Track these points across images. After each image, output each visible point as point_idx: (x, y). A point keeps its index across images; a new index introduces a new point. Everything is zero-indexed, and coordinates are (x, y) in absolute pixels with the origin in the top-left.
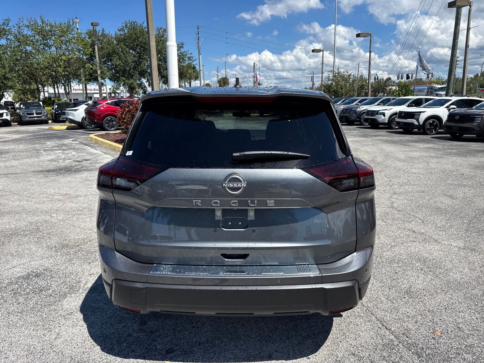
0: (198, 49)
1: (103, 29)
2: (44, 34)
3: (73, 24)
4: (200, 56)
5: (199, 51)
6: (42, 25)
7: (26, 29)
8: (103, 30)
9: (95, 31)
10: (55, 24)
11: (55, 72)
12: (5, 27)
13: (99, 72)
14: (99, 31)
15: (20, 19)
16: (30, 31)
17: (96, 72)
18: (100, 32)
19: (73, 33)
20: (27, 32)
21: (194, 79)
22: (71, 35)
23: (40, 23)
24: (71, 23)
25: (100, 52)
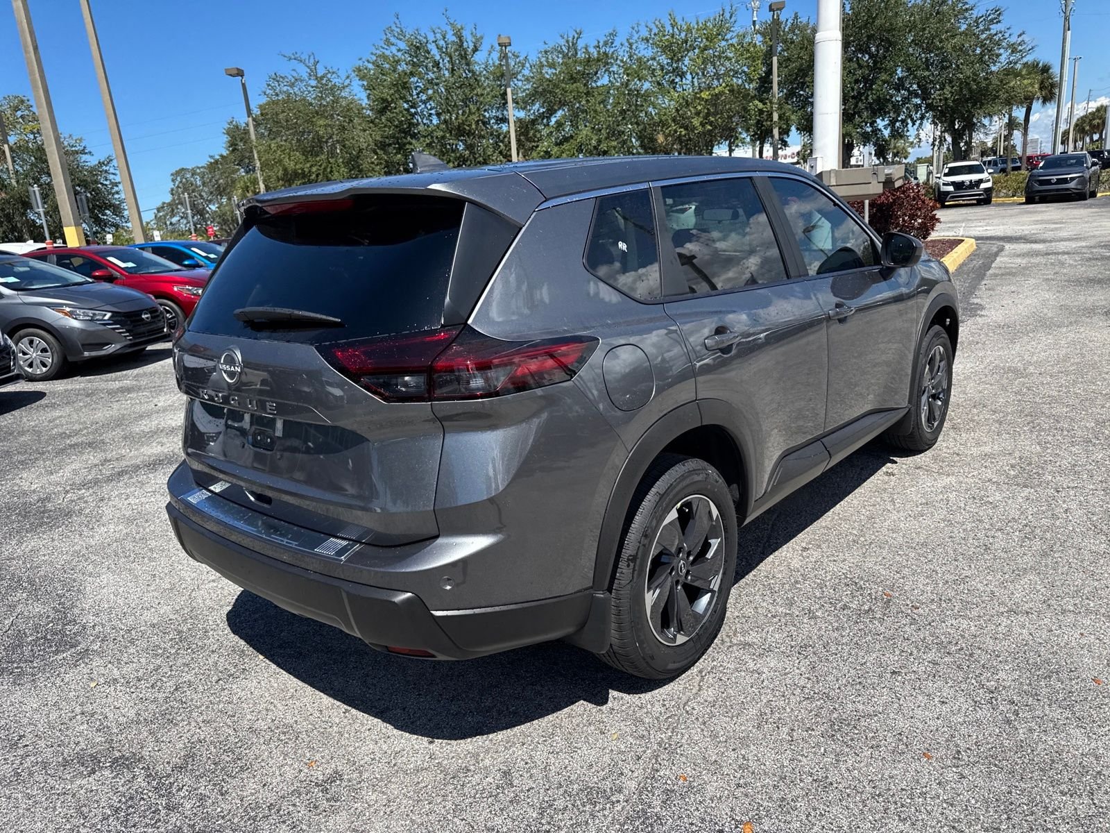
0: (1063, 14)
1: (796, 13)
2: (674, 50)
3: (731, 18)
4: (1069, 33)
5: (1067, 19)
6: (671, 31)
7: (642, 46)
8: (796, 17)
9: (776, 22)
10: (697, 23)
11: (686, 129)
12: (607, 50)
13: (776, 117)
14: (787, 20)
15: (633, 28)
16: (650, 48)
17: (770, 115)
18: (788, 23)
19: (728, 37)
20: (645, 52)
21: (1040, 101)
22: (724, 43)
23: (668, 28)
24: (727, 15)
25: (781, 69)
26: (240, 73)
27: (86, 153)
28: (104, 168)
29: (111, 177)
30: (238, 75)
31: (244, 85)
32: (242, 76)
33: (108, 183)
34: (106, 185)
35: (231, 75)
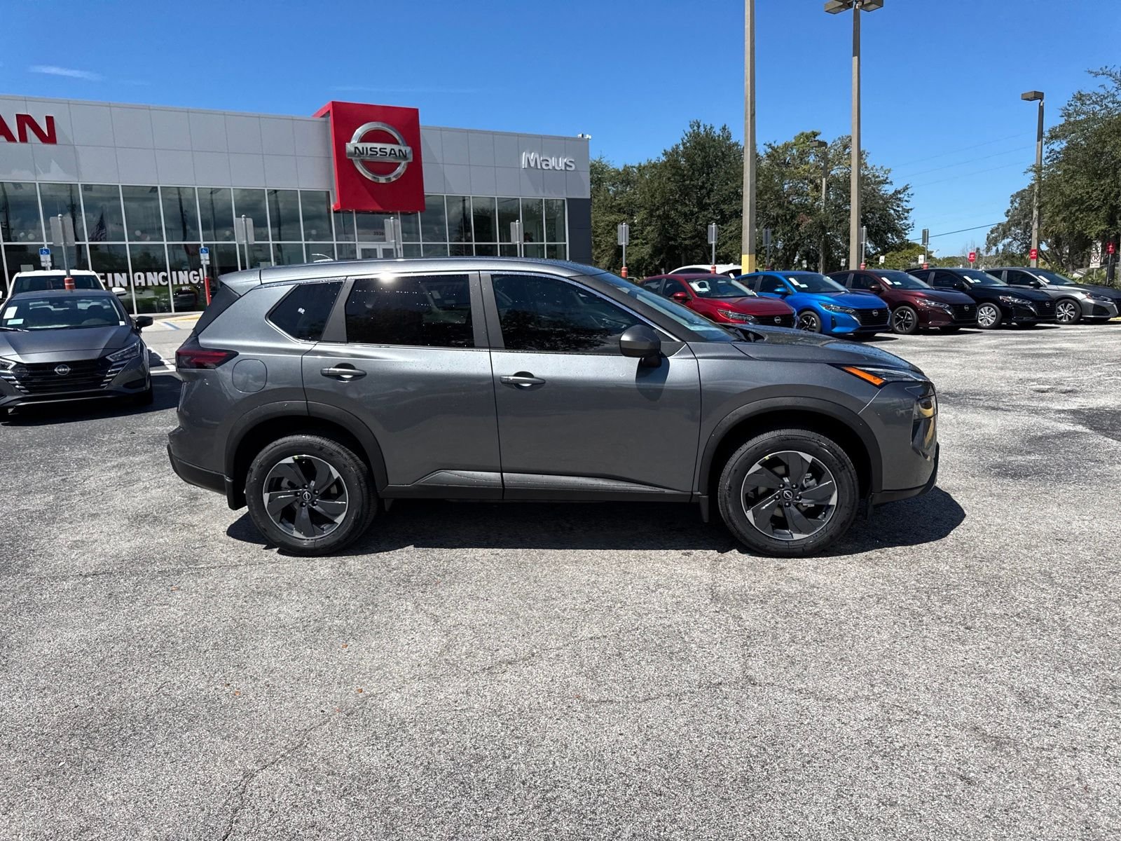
26: (1038, 96)
27: (888, 183)
28: (899, 196)
29: (905, 203)
30: (1035, 98)
31: (1041, 109)
32: (1042, 99)
33: (900, 209)
34: (898, 211)
35: (1028, 99)
